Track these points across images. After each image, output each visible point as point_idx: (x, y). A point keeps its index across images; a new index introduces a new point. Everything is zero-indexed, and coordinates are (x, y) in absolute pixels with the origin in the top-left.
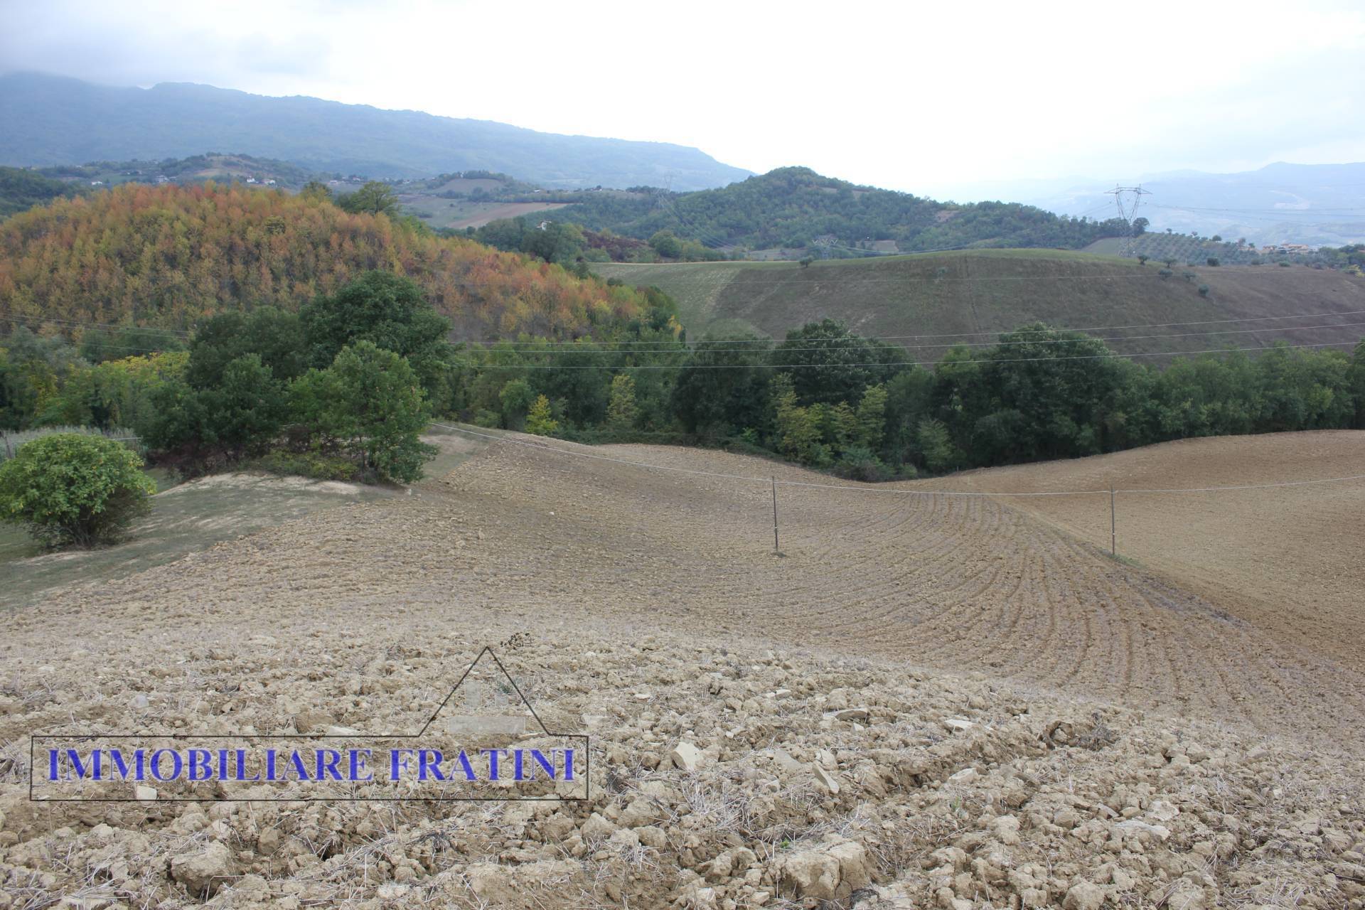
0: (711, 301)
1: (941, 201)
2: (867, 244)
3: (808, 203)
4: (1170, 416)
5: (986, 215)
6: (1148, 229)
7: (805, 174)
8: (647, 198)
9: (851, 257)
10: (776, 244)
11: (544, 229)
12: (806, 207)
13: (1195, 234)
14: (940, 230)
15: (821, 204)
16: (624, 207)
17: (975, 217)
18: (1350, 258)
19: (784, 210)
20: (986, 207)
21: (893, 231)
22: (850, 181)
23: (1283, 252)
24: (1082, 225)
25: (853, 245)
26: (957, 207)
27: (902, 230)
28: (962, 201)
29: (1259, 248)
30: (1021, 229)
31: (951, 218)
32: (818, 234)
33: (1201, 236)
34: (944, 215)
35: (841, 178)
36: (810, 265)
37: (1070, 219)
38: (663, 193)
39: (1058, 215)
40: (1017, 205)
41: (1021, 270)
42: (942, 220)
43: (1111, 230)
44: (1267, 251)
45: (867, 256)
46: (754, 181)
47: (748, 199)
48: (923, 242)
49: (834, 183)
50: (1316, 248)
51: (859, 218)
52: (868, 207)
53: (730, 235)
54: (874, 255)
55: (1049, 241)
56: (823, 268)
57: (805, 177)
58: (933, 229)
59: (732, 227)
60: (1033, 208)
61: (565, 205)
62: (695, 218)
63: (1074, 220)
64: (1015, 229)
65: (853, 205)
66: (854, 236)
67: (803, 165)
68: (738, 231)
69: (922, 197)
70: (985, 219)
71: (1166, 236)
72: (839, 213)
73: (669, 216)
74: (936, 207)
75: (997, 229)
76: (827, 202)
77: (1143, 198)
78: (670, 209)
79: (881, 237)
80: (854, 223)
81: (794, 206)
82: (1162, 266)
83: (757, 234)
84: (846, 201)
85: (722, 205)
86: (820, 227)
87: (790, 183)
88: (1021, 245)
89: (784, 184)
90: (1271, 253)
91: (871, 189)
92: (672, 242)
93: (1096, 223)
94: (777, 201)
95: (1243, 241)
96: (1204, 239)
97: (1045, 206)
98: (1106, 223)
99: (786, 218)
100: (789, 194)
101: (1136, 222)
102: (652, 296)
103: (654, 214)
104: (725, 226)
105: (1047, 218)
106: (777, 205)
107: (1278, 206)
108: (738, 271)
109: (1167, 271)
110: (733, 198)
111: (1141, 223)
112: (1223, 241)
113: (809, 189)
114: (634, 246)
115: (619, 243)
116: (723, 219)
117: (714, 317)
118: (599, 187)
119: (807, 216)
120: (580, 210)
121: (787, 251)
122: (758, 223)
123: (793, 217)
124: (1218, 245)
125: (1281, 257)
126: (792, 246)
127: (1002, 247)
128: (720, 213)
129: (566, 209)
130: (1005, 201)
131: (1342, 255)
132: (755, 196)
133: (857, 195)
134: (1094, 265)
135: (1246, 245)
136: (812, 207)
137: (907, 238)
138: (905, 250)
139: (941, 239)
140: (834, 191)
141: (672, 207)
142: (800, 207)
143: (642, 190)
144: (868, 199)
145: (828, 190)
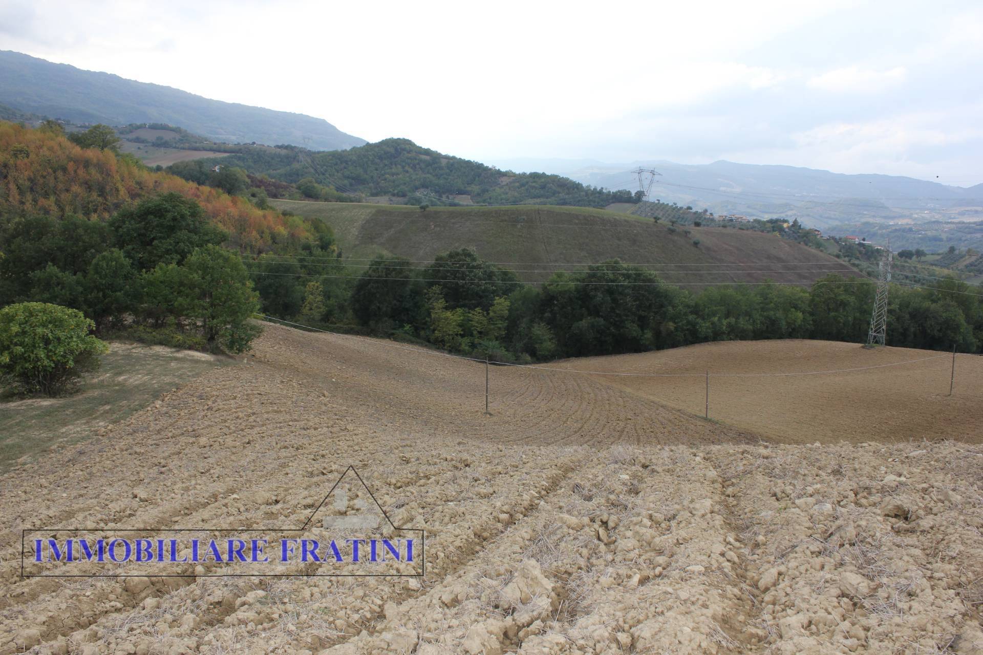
0: (355, 231)
1: (503, 170)
2: (451, 197)
3: (409, 165)
4: (704, 327)
5: (535, 182)
6: (644, 199)
7: (408, 144)
8: (289, 154)
9: (440, 205)
10: (386, 193)
11: (217, 171)
12: (407, 168)
13: (675, 204)
14: (503, 190)
15: (417, 166)
16: (273, 159)
17: (527, 183)
18: (773, 227)
19: (391, 168)
20: (535, 176)
21: (469, 189)
22: (439, 151)
23: (732, 220)
24: (601, 192)
25: (441, 196)
26: (514, 175)
27: (475, 188)
28: (518, 170)
29: (716, 216)
30: (559, 193)
31: (511, 183)
32: (417, 188)
33: (679, 205)
34: (505, 180)
35: (433, 149)
36: (428, 209)
37: (592, 189)
38: (302, 151)
39: (584, 185)
40: (556, 176)
41: (577, 221)
42: (504, 183)
43: (622, 198)
44: (721, 219)
45: (451, 205)
46: (369, 146)
47: (365, 160)
48: (490, 198)
49: (427, 152)
50: (751, 219)
51: (445, 178)
52: (451, 171)
53: (351, 185)
54: (455, 205)
55: (578, 202)
56: (436, 213)
57: (407, 147)
58: (498, 190)
59: (353, 179)
60: (567, 179)
61: (228, 154)
62: (326, 171)
63: (595, 189)
64: (554, 194)
65: (441, 168)
66: (441, 191)
67: (406, 138)
68: (358, 181)
69: (490, 166)
70: (534, 184)
71: (657, 204)
72: (431, 174)
73: (307, 168)
74: (499, 174)
75: (542, 192)
76: (423, 165)
77: (656, 177)
78: (308, 163)
79: (461, 192)
80: (442, 182)
81: (399, 166)
82: (669, 225)
83: (371, 185)
84: (436, 165)
85: (346, 162)
86: (417, 183)
87: (396, 150)
88: (558, 204)
89: (392, 150)
90: (724, 220)
91: (454, 158)
92: (313, 187)
93: (610, 192)
94: (386, 162)
95: (706, 211)
96: (681, 208)
97: (575, 177)
98: (616, 193)
99: (393, 175)
100: (395, 158)
101: (636, 193)
102: (316, 225)
103: (296, 166)
104: (348, 178)
105: (576, 187)
106: (386, 165)
107: (722, 189)
108: (374, 211)
109: (671, 227)
110: (354, 158)
111: (640, 194)
112: (694, 210)
113: (410, 155)
114: (285, 188)
115: (274, 185)
116: (347, 173)
117: (357, 243)
118: (254, 143)
119: (408, 175)
120: (239, 158)
121: (394, 198)
122: (372, 177)
123: (398, 174)
124: (690, 213)
125: (729, 223)
126: (398, 195)
127: (545, 204)
128: (345, 168)
129: (229, 157)
130: (548, 173)
131: (769, 225)
132: (371, 158)
133: (444, 162)
134: (626, 221)
135: (708, 213)
136: (412, 168)
137: (478, 194)
138: (478, 203)
139: (503, 196)
140: (427, 158)
141: (309, 160)
142: (403, 167)
143: (286, 147)
144: (452, 165)
145: (424, 157)
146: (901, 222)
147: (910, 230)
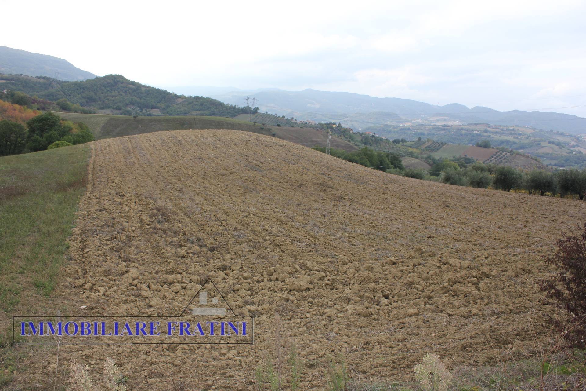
1: (178, 94)
2: (148, 110)
3: (122, 91)
5: (197, 102)
6: (259, 111)
7: (121, 78)
8: (47, 82)
9: (142, 115)
10: (109, 107)
11: (6, 93)
12: (121, 93)
13: (276, 114)
14: (178, 106)
15: (127, 92)
16: (35, 85)
17: (192, 102)
18: (327, 127)
19: (111, 93)
20: (197, 98)
21: (158, 105)
22: (140, 83)
23: (306, 123)
24: (234, 108)
25: (142, 110)
26: (185, 97)
27: (162, 105)
28: (187, 94)
29: (298, 122)
30: (211, 108)
31: (183, 102)
32: (127, 105)
33: (278, 115)
34: (179, 100)
35: (137, 81)
36: (137, 118)
37: (230, 106)
38: (54, 81)
39: (225, 103)
40: (209, 98)
42: (179, 102)
43: (245, 111)
44: (301, 122)
45: (148, 115)
46: (98, 79)
47: (95, 87)
48: (171, 111)
49: (133, 83)
50: (317, 122)
51: (144, 99)
52: (148, 95)
53: (87, 102)
54: (151, 115)
55: (222, 114)
56: (142, 119)
57: (121, 80)
58: (175, 106)
59: (88, 98)
60: (215, 100)
61: (5, 81)
62: (71, 93)
63: (231, 106)
64: (208, 108)
65: (142, 93)
66: (142, 106)
67: (120, 74)
68: (91, 100)
69: (171, 92)
70: (196, 103)
71: (265, 115)
72: (136, 96)
73: (59, 91)
74: (176, 97)
75: (201, 108)
76: (130, 91)
78: (59, 88)
79: (154, 107)
80: (142, 101)
81: (116, 91)
82: (261, 125)
83: (100, 102)
84: (139, 91)
85: (84, 88)
86: (127, 102)
87: (114, 81)
88: (210, 115)
89: (112, 82)
90: (302, 123)
91: (149, 87)
92: (67, 104)
93: (240, 108)
94: (108, 89)
95: (293, 118)
96: (279, 117)
97: (220, 99)
98: (243, 108)
99: (113, 96)
100: (114, 86)
101: (254, 108)
103: (51, 90)
104: (85, 98)
105: (221, 105)
106: (108, 91)
108: (108, 118)
109: (262, 127)
110: (89, 86)
111: (256, 109)
112: (286, 118)
113: (122, 85)
115: (42, 102)
116: (84, 95)
118: (22, 74)
119: (122, 97)
120: (13, 84)
121: (114, 111)
122: (100, 98)
123: (115, 96)
124: (284, 119)
125: (305, 125)
126: (116, 109)
127: (203, 115)
128: (83, 92)
129: (6, 83)
130: (205, 96)
131: (325, 126)
132: (99, 86)
133: (143, 89)
134: (239, 124)
135: (294, 120)
136: (124, 92)
137: (164, 109)
138: (164, 113)
139: (179, 110)
140: (134, 87)
141: (60, 87)
142: (119, 92)
143: (44, 78)
144: (148, 91)
145: (131, 86)
146: (407, 124)
147: (409, 129)
